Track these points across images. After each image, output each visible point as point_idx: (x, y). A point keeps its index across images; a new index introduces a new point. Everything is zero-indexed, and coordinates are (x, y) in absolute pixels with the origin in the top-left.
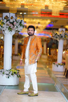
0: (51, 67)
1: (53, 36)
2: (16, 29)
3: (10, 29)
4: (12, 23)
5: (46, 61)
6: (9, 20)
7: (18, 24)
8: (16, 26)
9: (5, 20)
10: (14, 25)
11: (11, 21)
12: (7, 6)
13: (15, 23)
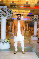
0: (30, 38)
1: (31, 20)
2: (8, 16)
3: (4, 16)
4: (5, 12)
5: (28, 34)
6: (4, 10)
7: (9, 13)
8: (7, 14)
9: (1, 10)
10: (6, 13)
11: (5, 11)
12: (4, 2)
13: (7, 12)
